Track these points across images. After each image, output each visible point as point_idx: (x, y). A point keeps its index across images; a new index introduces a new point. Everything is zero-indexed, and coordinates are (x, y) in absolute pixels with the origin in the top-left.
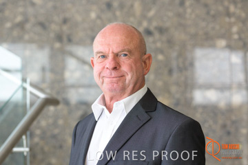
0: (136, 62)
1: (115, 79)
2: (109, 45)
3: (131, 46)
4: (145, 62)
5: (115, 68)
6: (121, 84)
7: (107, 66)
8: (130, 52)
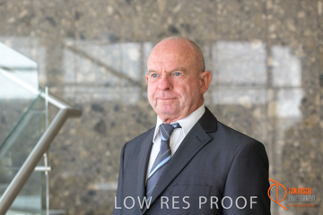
0: (190, 81)
1: (167, 101)
2: (161, 63)
3: (185, 65)
4: (203, 80)
5: (167, 89)
6: (174, 106)
7: (160, 86)
8: (184, 70)
